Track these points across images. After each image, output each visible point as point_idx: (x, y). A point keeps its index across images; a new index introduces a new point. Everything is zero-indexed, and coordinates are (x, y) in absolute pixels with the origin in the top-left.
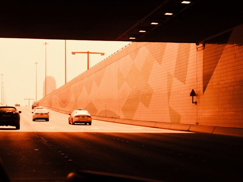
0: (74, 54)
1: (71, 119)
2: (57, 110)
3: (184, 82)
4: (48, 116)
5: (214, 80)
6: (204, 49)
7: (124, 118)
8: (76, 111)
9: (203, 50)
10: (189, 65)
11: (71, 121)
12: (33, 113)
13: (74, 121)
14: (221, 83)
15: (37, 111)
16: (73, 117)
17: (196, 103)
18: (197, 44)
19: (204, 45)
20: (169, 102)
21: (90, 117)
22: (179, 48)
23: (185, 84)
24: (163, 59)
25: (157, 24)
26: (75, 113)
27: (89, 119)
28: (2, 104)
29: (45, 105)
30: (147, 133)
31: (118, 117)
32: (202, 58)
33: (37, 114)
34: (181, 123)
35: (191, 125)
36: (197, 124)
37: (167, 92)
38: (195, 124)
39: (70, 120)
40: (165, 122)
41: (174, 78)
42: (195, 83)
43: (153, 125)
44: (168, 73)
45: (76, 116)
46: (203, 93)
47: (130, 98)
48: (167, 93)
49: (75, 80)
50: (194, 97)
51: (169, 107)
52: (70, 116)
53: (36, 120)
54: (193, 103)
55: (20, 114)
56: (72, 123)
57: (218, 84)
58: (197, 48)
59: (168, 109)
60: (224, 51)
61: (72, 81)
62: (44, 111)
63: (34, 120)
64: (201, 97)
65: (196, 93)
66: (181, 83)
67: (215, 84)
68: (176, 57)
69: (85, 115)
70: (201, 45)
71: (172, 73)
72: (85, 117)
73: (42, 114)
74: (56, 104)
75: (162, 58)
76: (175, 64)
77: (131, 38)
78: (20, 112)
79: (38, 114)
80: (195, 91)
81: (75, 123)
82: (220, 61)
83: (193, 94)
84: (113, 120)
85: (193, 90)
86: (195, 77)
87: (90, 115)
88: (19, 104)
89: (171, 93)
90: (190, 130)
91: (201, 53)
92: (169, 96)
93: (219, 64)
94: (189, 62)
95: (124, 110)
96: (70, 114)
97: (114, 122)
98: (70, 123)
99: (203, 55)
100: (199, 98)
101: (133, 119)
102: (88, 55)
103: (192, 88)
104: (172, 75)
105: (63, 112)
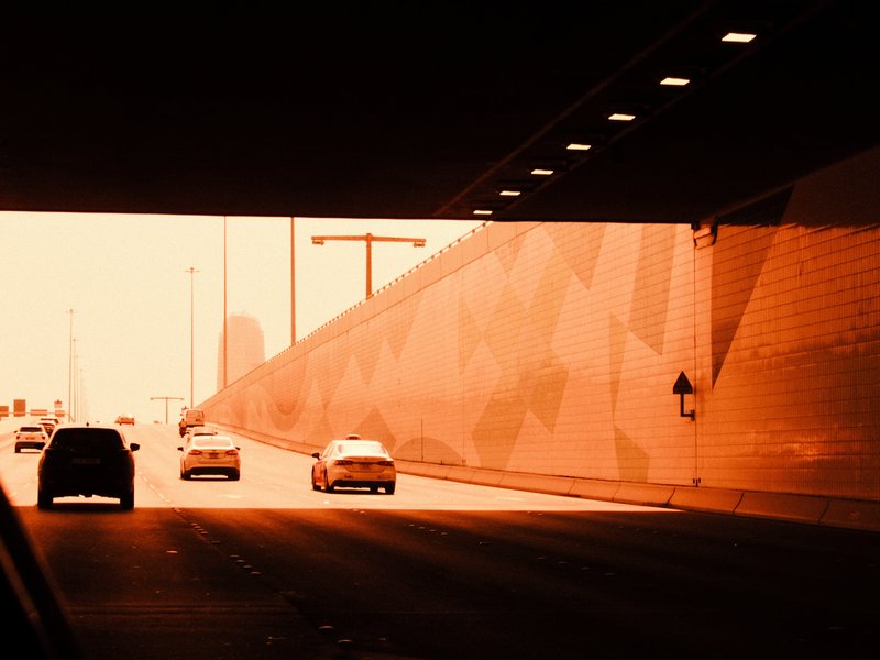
0: (318, 243)
1: (321, 472)
2: (263, 439)
3: (657, 346)
4: (237, 462)
5: (744, 343)
6: (713, 243)
7: (479, 465)
8: (337, 443)
9: (711, 248)
10: (672, 294)
11: (320, 480)
12: (181, 449)
13: (331, 478)
14: (762, 351)
15: (196, 443)
16: (328, 465)
17: (692, 415)
18: (696, 228)
19: (714, 232)
20: (613, 411)
21: (389, 464)
22: (643, 238)
23: (661, 354)
24: (597, 270)
25: (550, 172)
26: (336, 449)
27: (387, 471)
28: (72, 415)
29: (223, 420)
30: (525, 512)
31: (461, 463)
32: (709, 272)
33: (195, 453)
34: (649, 481)
35: (675, 487)
36: (697, 481)
37: (607, 378)
38: (690, 483)
39: (318, 475)
40: (603, 476)
41: (631, 335)
42: (691, 353)
43: (565, 486)
44: (612, 317)
45: (341, 463)
46: (714, 382)
47: (496, 397)
48: (609, 381)
49: (324, 335)
50: (686, 396)
51: (617, 430)
52: (316, 459)
53: (193, 476)
54: (683, 415)
55: (135, 454)
56: (323, 488)
57: (755, 355)
58: (695, 240)
59: (612, 435)
60: (771, 253)
61: (313, 337)
62: (222, 443)
63: (186, 476)
64: (707, 397)
65: (692, 383)
66: (650, 351)
67: (747, 354)
68: (634, 266)
69: (372, 458)
70: (706, 231)
71: (624, 318)
72: (371, 464)
73: (214, 454)
74: (260, 414)
75: (592, 268)
76: (632, 287)
77: (477, 212)
78: (135, 447)
79: (200, 453)
80: (690, 376)
81: (336, 488)
82: (758, 284)
83: (682, 386)
84: (443, 471)
85: (682, 374)
86: (690, 332)
87: (390, 459)
88: (130, 416)
89: (621, 383)
90: (673, 502)
91: (706, 256)
92: (615, 392)
93: (757, 293)
94: (673, 283)
95: (481, 436)
96: (316, 456)
97: (446, 479)
98: (317, 488)
99: (711, 263)
100: (702, 400)
101: (507, 469)
102: (369, 247)
103: (681, 367)
104: (622, 324)
105: (283, 445)
